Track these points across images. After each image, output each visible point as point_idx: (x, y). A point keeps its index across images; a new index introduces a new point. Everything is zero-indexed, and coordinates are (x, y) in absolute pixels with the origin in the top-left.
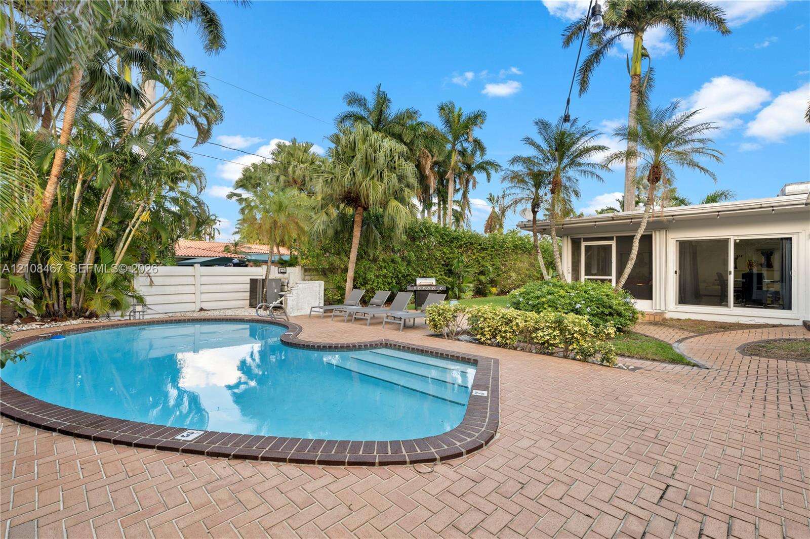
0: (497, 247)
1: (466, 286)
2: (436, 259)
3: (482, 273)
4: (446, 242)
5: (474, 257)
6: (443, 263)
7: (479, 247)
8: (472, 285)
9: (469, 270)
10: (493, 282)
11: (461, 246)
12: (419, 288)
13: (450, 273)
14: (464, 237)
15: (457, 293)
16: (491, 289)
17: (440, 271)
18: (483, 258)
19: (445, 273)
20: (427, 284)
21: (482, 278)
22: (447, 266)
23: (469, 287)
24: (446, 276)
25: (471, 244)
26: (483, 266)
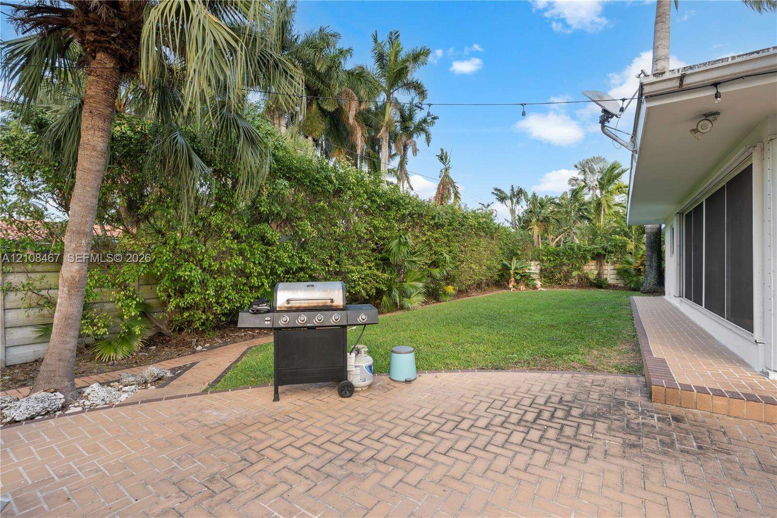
0: (456, 224)
1: (412, 286)
2: (360, 239)
3: (435, 264)
4: (379, 207)
5: (424, 239)
6: (373, 246)
7: (432, 222)
8: (420, 285)
9: (415, 259)
10: (449, 279)
11: (402, 219)
12: (284, 321)
13: (385, 263)
14: (409, 203)
15: (398, 299)
16: (445, 288)
17: (367, 262)
18: (437, 240)
19: (377, 265)
20: (314, 303)
21: (436, 272)
22: (380, 253)
23: (416, 288)
24: (378, 269)
25: (420, 215)
26: (435, 253)
